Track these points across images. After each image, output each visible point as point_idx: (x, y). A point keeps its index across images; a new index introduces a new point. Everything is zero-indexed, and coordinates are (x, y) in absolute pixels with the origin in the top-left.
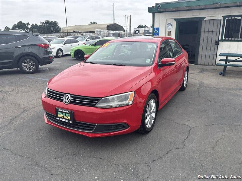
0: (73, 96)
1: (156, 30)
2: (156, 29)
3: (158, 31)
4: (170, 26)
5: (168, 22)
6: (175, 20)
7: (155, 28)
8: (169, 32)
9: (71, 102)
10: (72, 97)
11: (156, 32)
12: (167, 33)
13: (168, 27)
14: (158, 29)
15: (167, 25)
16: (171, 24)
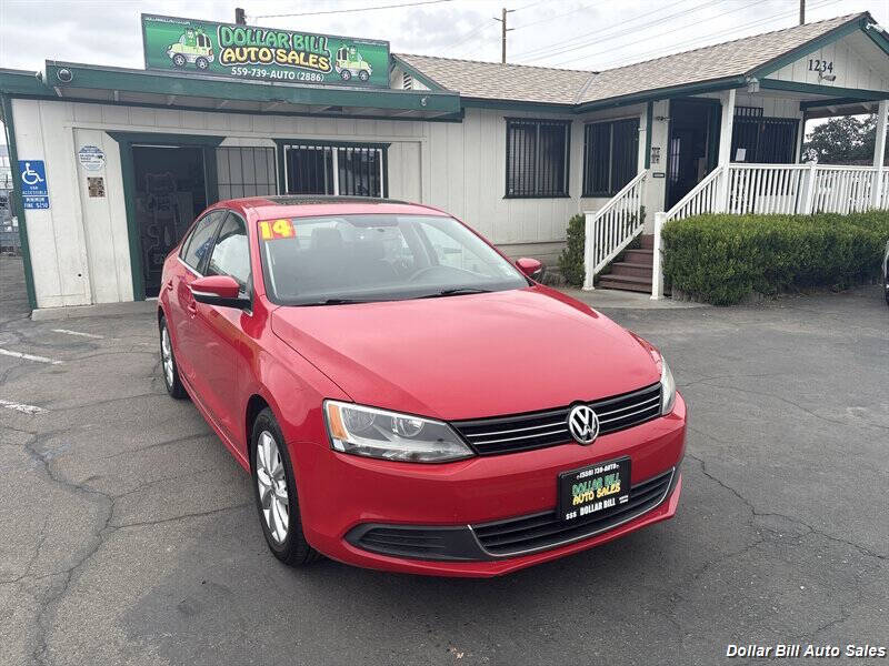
0: (600, 406)
1: (30, 172)
2: (28, 165)
3: (43, 175)
4: (93, 159)
5: (86, 140)
6: (114, 135)
7: (25, 162)
8: (95, 179)
9: (605, 429)
10: (598, 410)
11: (31, 178)
12: (86, 185)
13: (87, 159)
14: (39, 166)
15: (82, 153)
16: (98, 151)
